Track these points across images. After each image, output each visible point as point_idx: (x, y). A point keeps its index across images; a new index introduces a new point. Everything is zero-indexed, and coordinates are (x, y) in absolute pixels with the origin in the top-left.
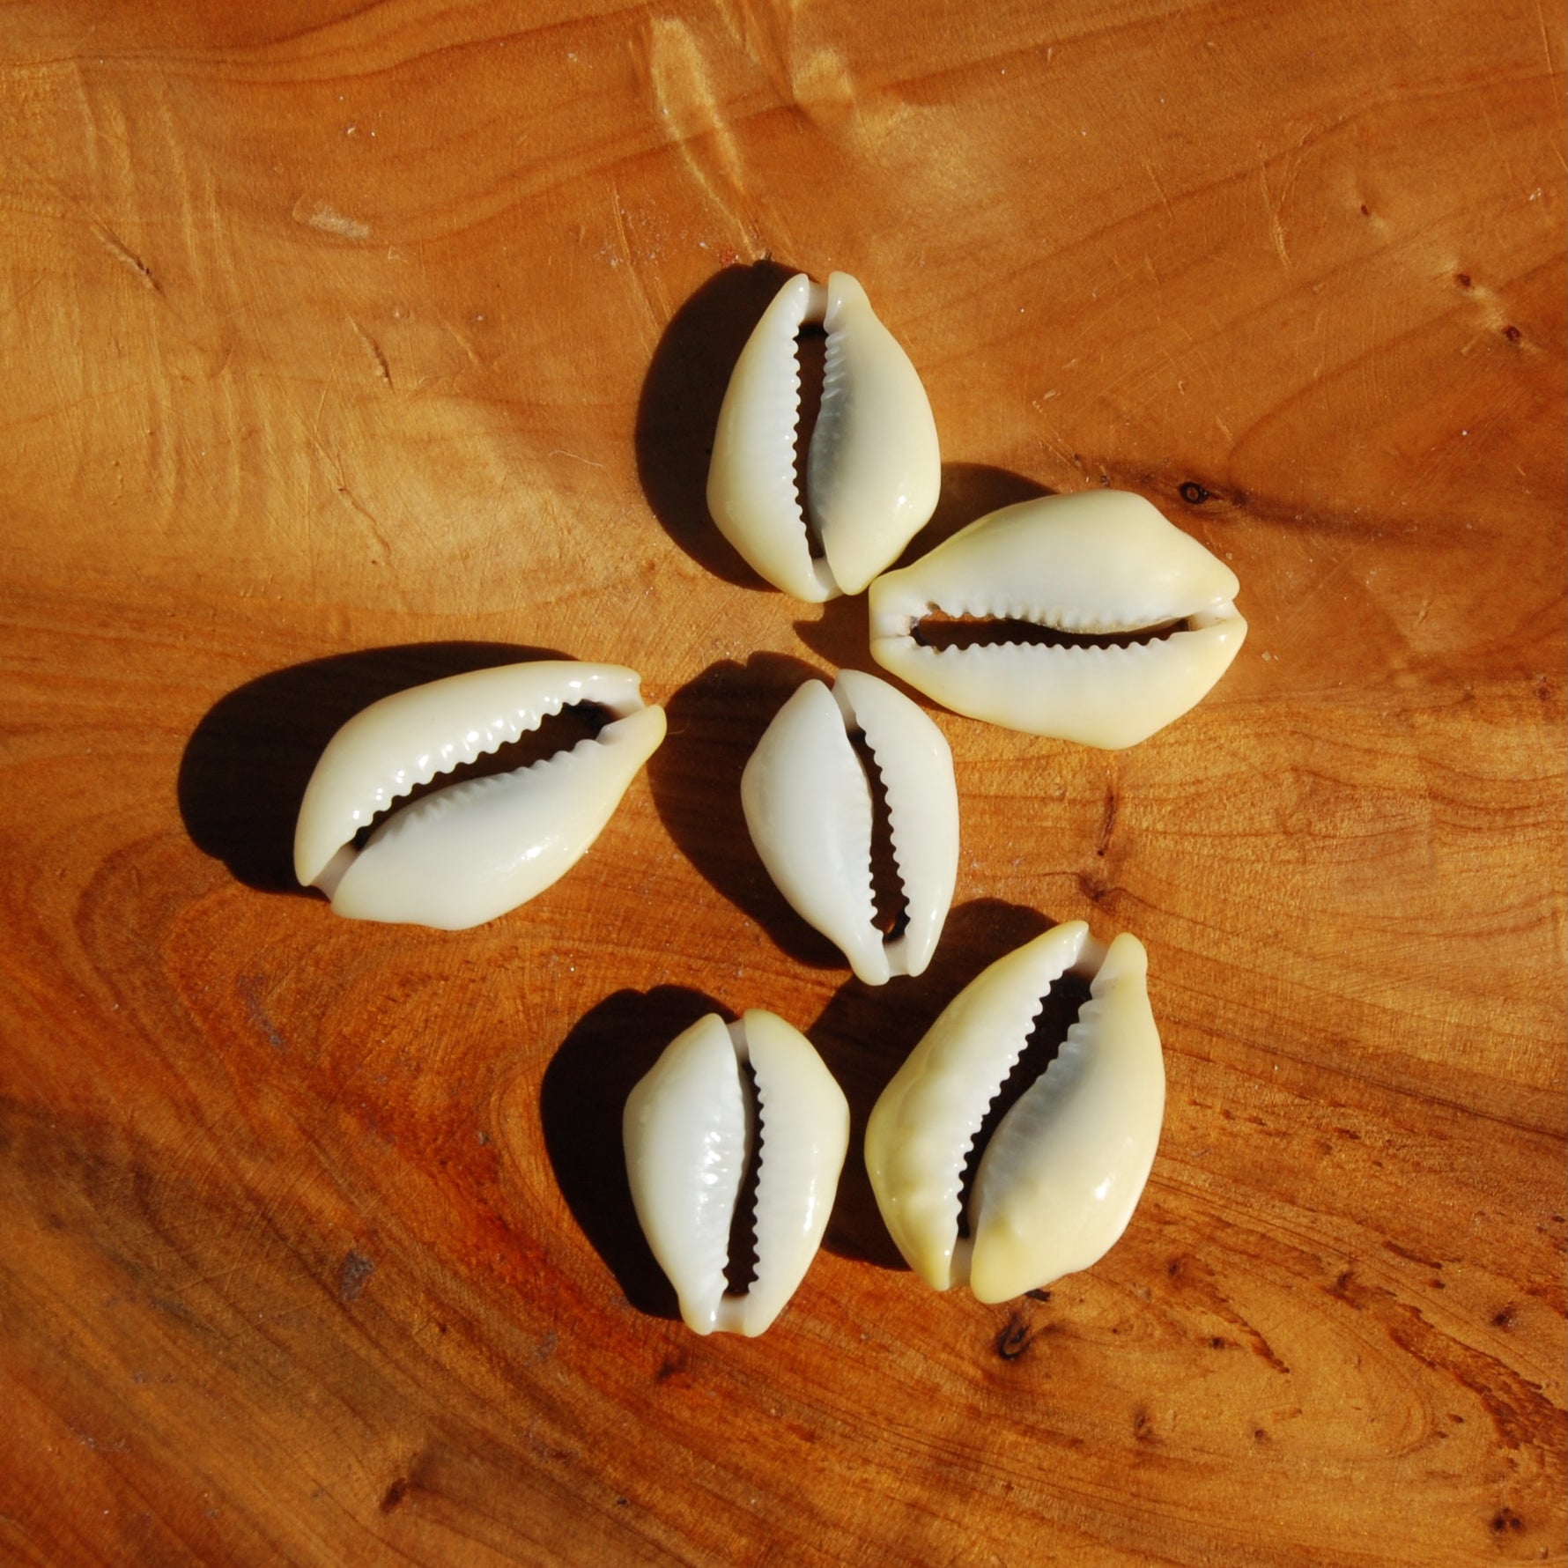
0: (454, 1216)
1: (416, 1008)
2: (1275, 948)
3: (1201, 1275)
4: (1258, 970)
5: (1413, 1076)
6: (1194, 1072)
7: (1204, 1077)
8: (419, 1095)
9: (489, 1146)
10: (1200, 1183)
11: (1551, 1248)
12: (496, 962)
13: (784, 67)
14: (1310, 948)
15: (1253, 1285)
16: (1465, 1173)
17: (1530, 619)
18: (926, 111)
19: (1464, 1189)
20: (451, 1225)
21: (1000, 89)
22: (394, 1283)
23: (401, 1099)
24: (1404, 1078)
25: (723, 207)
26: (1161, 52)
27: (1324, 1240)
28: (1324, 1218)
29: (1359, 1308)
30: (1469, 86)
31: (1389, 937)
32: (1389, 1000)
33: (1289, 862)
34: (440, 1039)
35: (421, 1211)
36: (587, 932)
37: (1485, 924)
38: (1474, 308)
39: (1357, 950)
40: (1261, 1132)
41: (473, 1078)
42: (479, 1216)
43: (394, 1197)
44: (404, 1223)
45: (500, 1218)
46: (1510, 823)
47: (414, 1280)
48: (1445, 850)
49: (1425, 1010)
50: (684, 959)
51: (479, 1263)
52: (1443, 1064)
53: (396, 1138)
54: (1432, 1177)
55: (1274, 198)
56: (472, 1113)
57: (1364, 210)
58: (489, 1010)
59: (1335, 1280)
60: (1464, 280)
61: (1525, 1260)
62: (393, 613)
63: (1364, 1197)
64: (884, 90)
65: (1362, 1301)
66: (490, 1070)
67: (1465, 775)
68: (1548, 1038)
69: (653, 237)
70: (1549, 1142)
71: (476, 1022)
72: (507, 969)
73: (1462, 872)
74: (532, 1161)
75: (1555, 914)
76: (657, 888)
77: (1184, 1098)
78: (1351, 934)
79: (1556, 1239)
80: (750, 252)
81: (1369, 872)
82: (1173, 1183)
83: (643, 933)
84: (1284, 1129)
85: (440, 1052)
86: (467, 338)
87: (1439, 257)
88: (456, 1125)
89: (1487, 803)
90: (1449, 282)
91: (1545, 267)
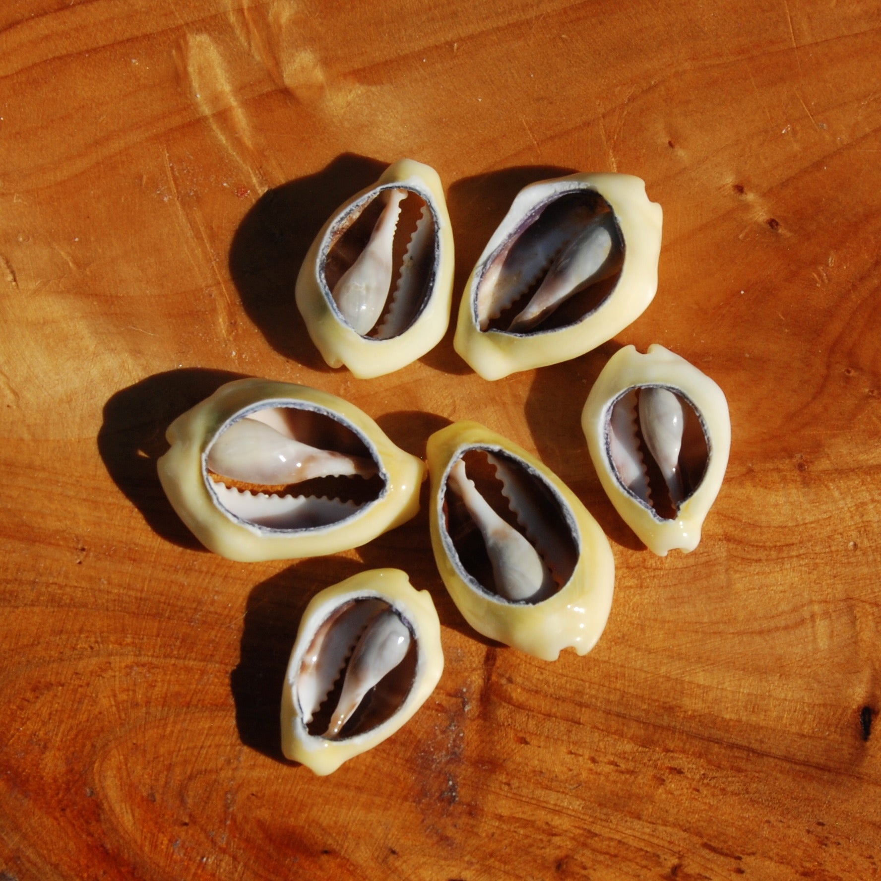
0: (71, 845)
1: (43, 705)
2: (623, 646)
3: (577, 869)
4: (612, 661)
5: (719, 729)
6: (570, 731)
7: (576, 735)
8: (46, 765)
9: (94, 797)
10: (576, 807)
11: (816, 844)
12: (96, 672)
13: (277, 63)
14: (647, 645)
15: (613, 875)
16: (757, 795)
17: (790, 417)
18: (373, 89)
19: (756, 806)
20: (70, 852)
21: (422, 72)
23: (35, 768)
24: (713, 731)
25: (238, 159)
26: (530, 43)
27: (661, 843)
28: (661, 828)
30: (740, 57)
31: (700, 636)
32: (701, 678)
33: (631, 587)
34: (59, 726)
35: (49, 842)
36: (157, 650)
37: (765, 625)
38: (747, 207)
39: (678, 646)
40: (617, 771)
41: (82, 752)
42: (88, 845)
43: (31, 834)
44: (37, 850)
45: (102, 846)
46: (781, 555)
48: (738, 575)
49: (727, 684)
50: (223, 666)
51: (89, 876)
52: (739, 721)
53: (32, 794)
54: (734, 798)
55: (609, 138)
56: (81, 776)
57: (671, 144)
58: (92, 706)
59: (669, 870)
60: (740, 189)
61: (799, 853)
62: (22, 440)
63: (688, 813)
64: (345, 76)
66: (93, 746)
67: (750, 524)
68: (811, 701)
69: (192, 181)
70: (813, 771)
71: (83, 714)
72: (103, 678)
73: (749, 590)
74: (123, 806)
75: (813, 616)
76: (204, 619)
77: (564, 749)
78: (674, 634)
79: (820, 837)
80: (258, 188)
81: (685, 592)
82: (557, 808)
83: (195, 650)
84: (632, 769)
85: (60, 735)
86: (68, 253)
87: (722, 174)
88: (71, 784)
89: (765, 542)
90: (729, 190)
91: (794, 178)
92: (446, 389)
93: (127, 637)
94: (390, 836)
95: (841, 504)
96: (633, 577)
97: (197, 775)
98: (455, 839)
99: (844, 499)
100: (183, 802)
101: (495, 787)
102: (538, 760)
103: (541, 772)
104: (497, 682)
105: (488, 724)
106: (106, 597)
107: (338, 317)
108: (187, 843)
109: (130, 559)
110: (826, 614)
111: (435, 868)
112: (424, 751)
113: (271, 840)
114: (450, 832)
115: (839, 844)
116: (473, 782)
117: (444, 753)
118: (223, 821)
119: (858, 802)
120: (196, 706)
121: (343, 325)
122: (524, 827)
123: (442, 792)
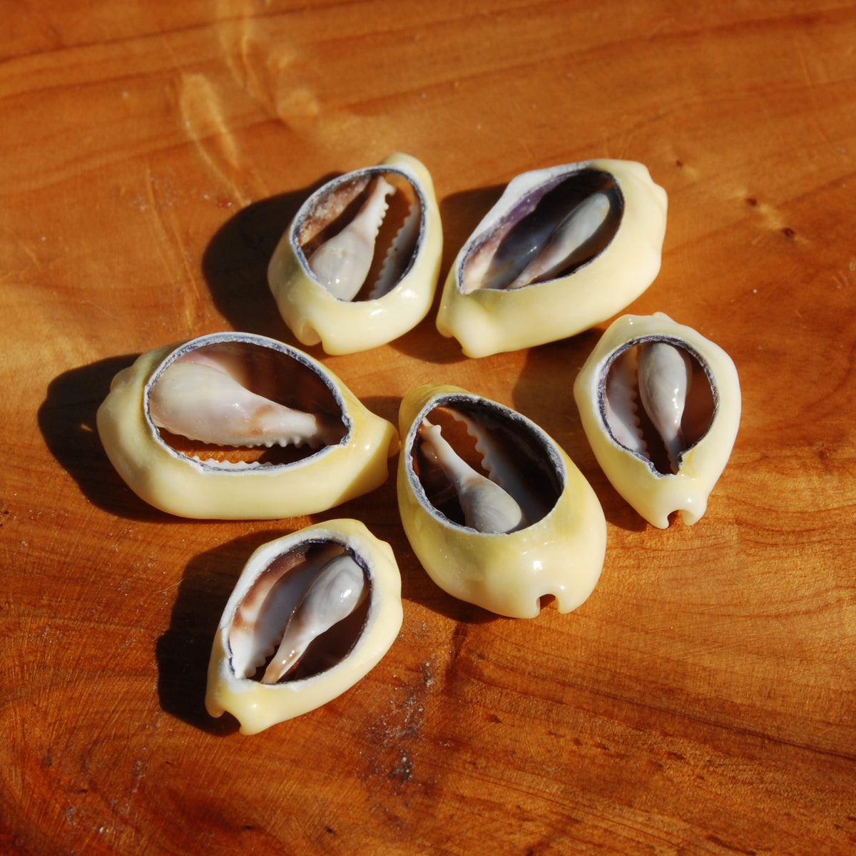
2: (615, 625)
4: (602, 640)
5: (729, 714)
6: (550, 711)
7: (557, 714)
10: (554, 791)
11: (847, 841)
13: (272, 99)
14: (643, 626)
16: (773, 785)
17: (809, 407)
18: (369, 121)
19: (772, 796)
21: (421, 105)
24: (721, 716)
25: (222, 177)
26: (534, 81)
27: (656, 833)
28: (656, 817)
30: (752, 94)
32: (707, 661)
33: (626, 567)
36: (75, 614)
37: (783, 609)
38: (760, 218)
39: (681, 627)
40: (605, 754)
46: (801, 540)
48: (750, 559)
49: (737, 668)
50: (149, 631)
52: (752, 706)
54: (746, 787)
57: (679, 163)
60: (752, 202)
63: (689, 802)
64: (341, 109)
67: (764, 508)
68: (837, 687)
70: (842, 762)
72: (10, 637)
73: (763, 573)
74: (13, 769)
75: (838, 602)
76: (133, 585)
77: (542, 729)
78: (676, 616)
79: (851, 834)
80: (240, 201)
81: (690, 574)
82: (531, 791)
83: (119, 615)
84: (623, 752)
86: (34, 251)
87: (733, 188)
89: (781, 527)
90: (741, 203)
91: (811, 194)
92: (426, 376)
93: (42, 599)
94: (327, 813)
96: (629, 557)
97: (104, 739)
98: (405, 820)
100: (84, 767)
101: (457, 766)
102: (511, 739)
103: (514, 752)
104: (466, 658)
105: (452, 700)
106: (25, 559)
107: (309, 275)
108: (83, 811)
109: (57, 524)
112: (375, 726)
113: (183, 812)
114: (400, 812)
116: (431, 760)
117: (399, 727)
118: (127, 790)
120: (113, 670)
121: (315, 282)
122: (491, 809)
123: (393, 769)
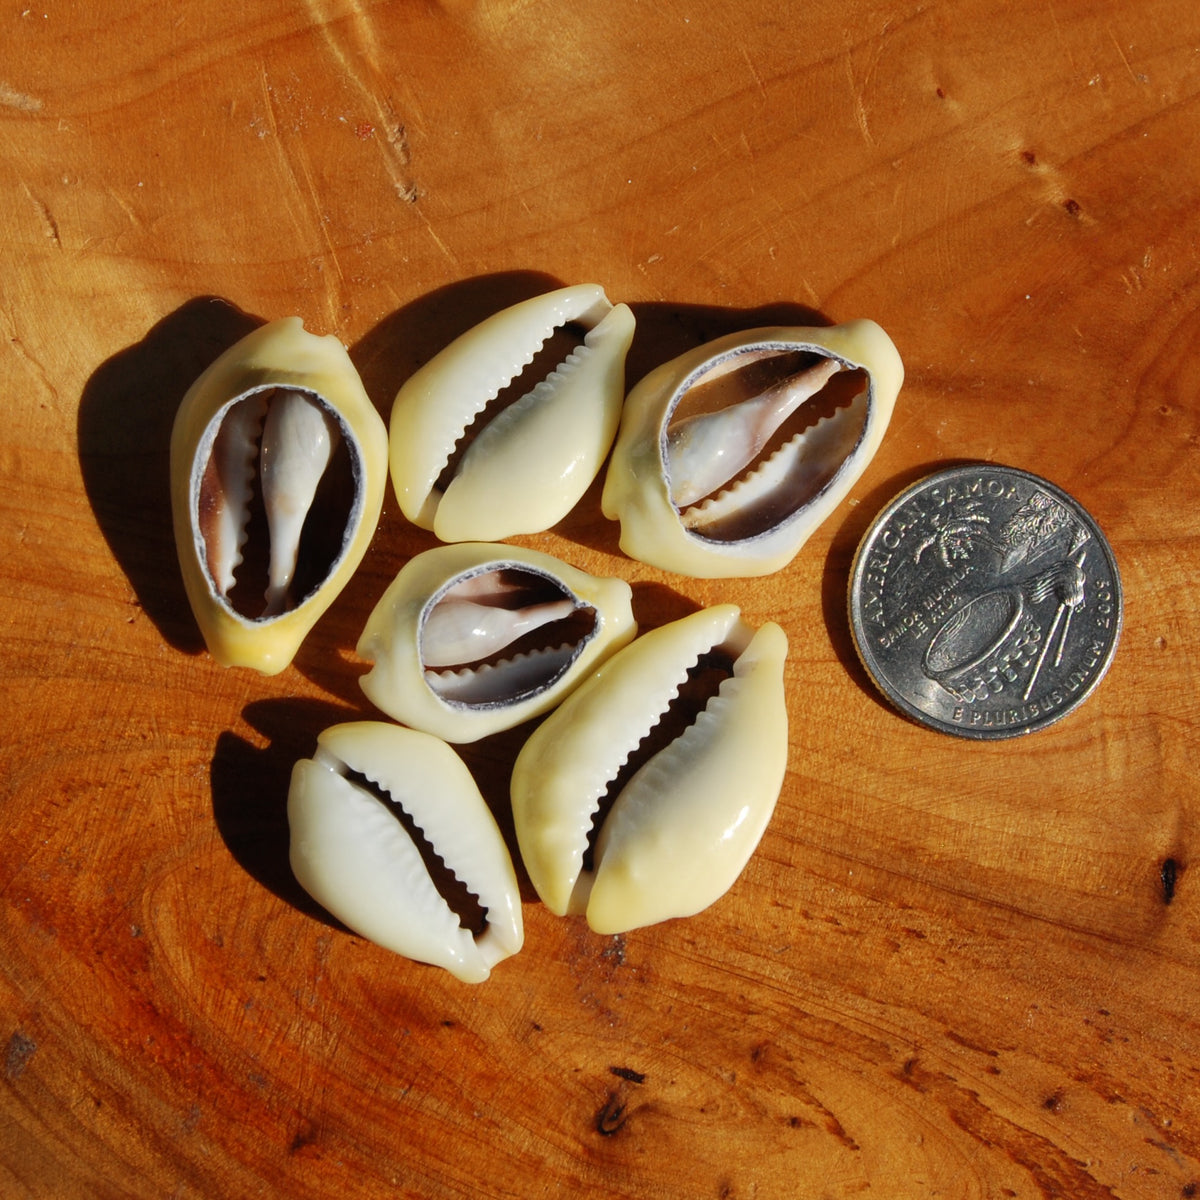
0: (109, 1001)
1: (76, 812)
2: (851, 764)
3: (780, 1060)
4: (835, 783)
5: (974, 881)
6: (777, 875)
7: (785, 880)
8: (79, 891)
9: (141, 938)
10: (781, 977)
11: (1096, 1039)
12: (149, 770)
14: (882, 764)
15: (828, 1069)
16: (1020, 970)
17: (1084, 468)
19: (1019, 984)
20: (106, 1009)
22: (55, 1061)
23: (62, 895)
24: (966, 883)
25: (360, 85)
27: (891, 1030)
28: (892, 1009)
29: (922, 1091)
31: (954, 754)
32: (953, 812)
34: (97, 841)
35: (79, 996)
37: (1040, 744)
38: (1038, 183)
39: (925, 767)
40: (836, 930)
41: (127, 876)
42: (131, 1001)
43: (56, 983)
44: (63, 1006)
45: (150, 1003)
47: (73, 1059)
49: (986, 821)
51: (130, 1042)
52: (1001, 871)
53: (58, 930)
54: (991, 972)
55: (858, 81)
56: (125, 908)
57: (939, 93)
58: (142, 815)
59: (901, 1066)
60: (1029, 157)
61: (1073, 1049)
62: (59, 452)
63: (928, 991)
65: (925, 1085)
66: (142, 869)
68: (1097, 848)
69: (297, 111)
70: (1096, 942)
71: (131, 825)
72: (159, 777)
74: (180, 952)
75: (1103, 735)
77: (768, 899)
78: (920, 750)
79: (1101, 1030)
80: (385, 126)
82: (756, 977)
84: (857, 929)
85: (98, 851)
86: (128, 203)
87: (1006, 137)
88: (111, 918)
90: (1015, 160)
91: (1102, 146)
93: (191, 724)
94: (533, 1006)
95: (1147, 586)
97: (279, 913)
98: (620, 1013)
99: (1151, 579)
100: (260, 948)
101: (674, 946)
102: (733, 912)
103: (737, 929)
106: (165, 669)
108: (263, 1004)
110: (1121, 733)
111: (592, 1051)
113: (375, 1006)
114: (613, 1003)
115: (1126, 1040)
116: (646, 937)
118: (312, 977)
119: (1154, 986)
122: (711, 1000)
123: (605, 950)
